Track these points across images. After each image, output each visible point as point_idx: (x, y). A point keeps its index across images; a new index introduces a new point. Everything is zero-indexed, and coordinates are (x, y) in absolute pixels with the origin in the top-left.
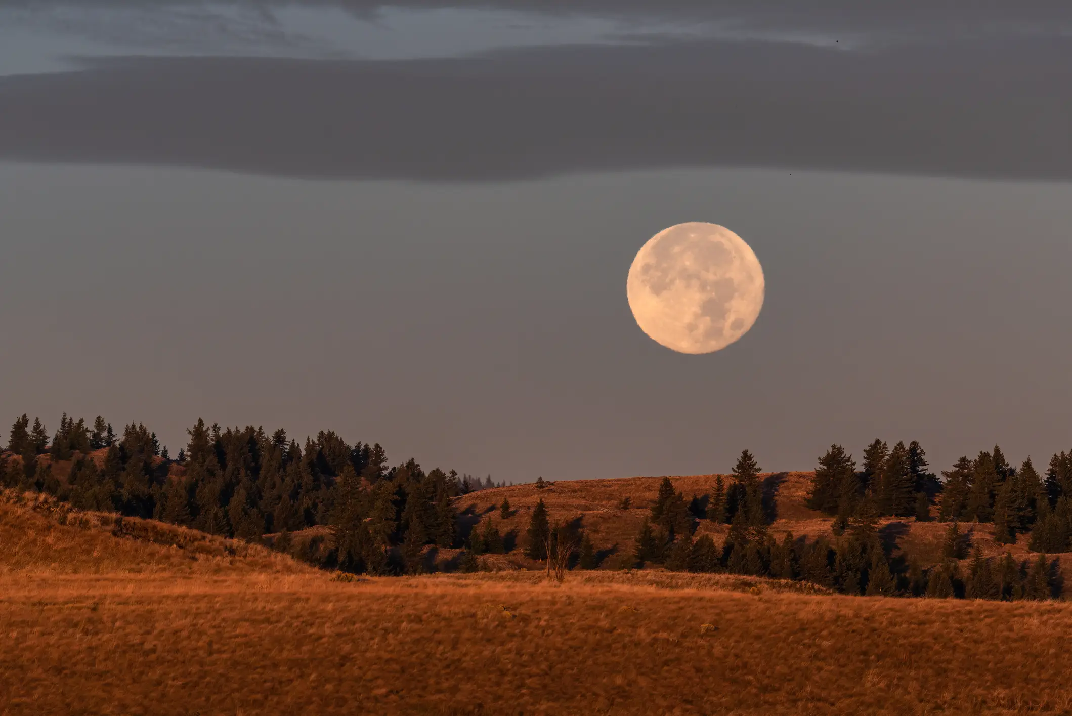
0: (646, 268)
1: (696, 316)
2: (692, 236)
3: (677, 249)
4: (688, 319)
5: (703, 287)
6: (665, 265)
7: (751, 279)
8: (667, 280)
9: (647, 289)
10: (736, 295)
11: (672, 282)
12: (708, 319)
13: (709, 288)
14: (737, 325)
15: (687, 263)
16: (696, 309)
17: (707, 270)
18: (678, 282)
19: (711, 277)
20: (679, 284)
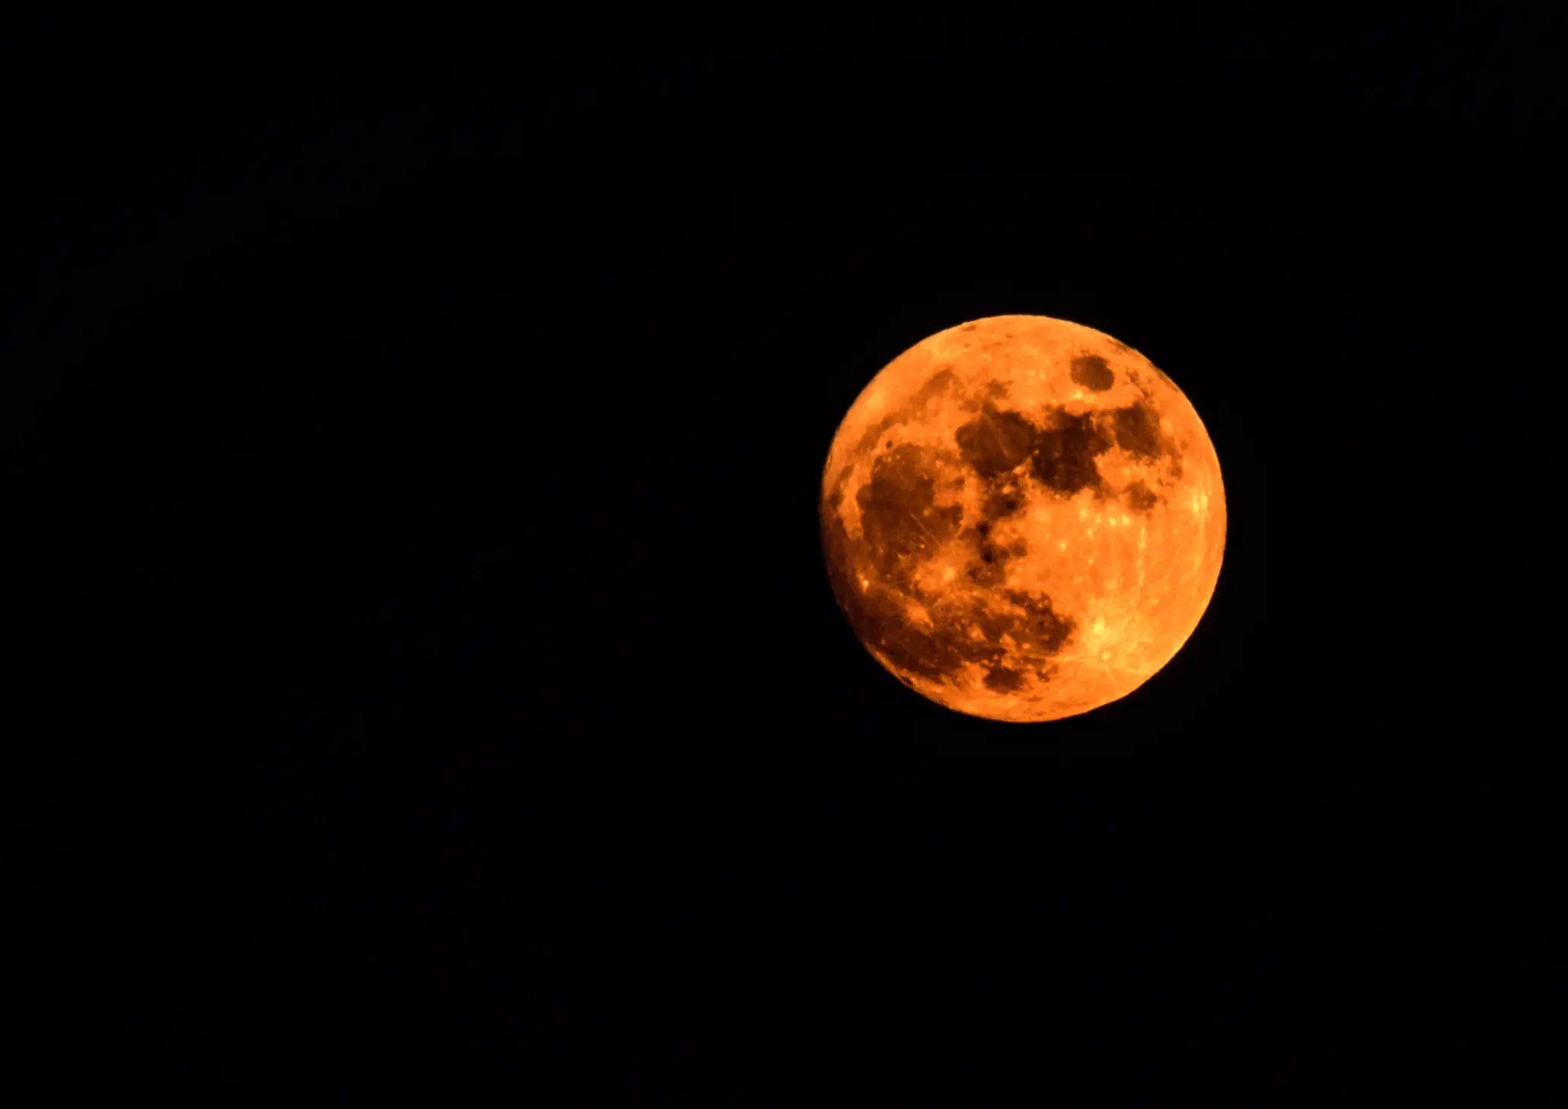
0: (1003, 680)
1: (1103, 493)
2: (866, 584)
3: (918, 614)
4: (1119, 519)
5: (1009, 506)
6: (976, 634)
7: (942, 379)
8: (1020, 612)
9: (1063, 658)
10: (1002, 405)
11: (1017, 598)
12: (1100, 461)
13: (1007, 490)
14: (1095, 373)
15: (949, 574)
16: (1083, 503)
17: (956, 512)
18: (1013, 583)
19: (971, 496)
20: (1019, 576)
